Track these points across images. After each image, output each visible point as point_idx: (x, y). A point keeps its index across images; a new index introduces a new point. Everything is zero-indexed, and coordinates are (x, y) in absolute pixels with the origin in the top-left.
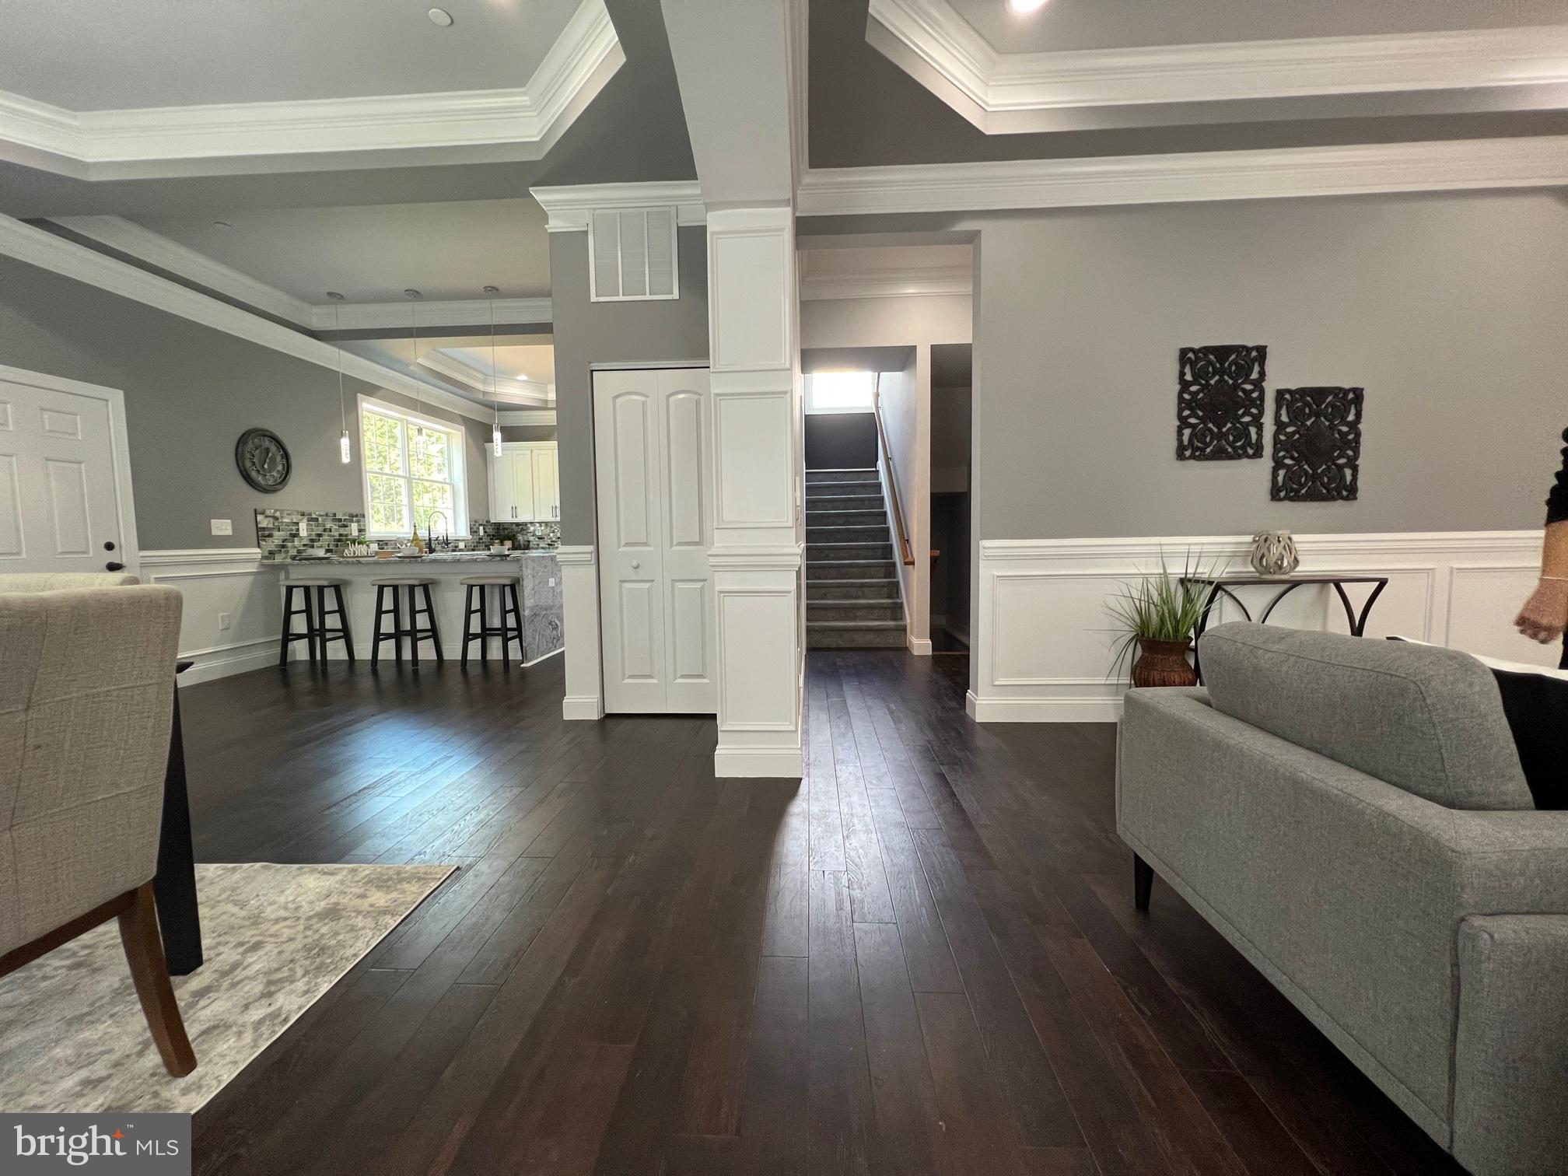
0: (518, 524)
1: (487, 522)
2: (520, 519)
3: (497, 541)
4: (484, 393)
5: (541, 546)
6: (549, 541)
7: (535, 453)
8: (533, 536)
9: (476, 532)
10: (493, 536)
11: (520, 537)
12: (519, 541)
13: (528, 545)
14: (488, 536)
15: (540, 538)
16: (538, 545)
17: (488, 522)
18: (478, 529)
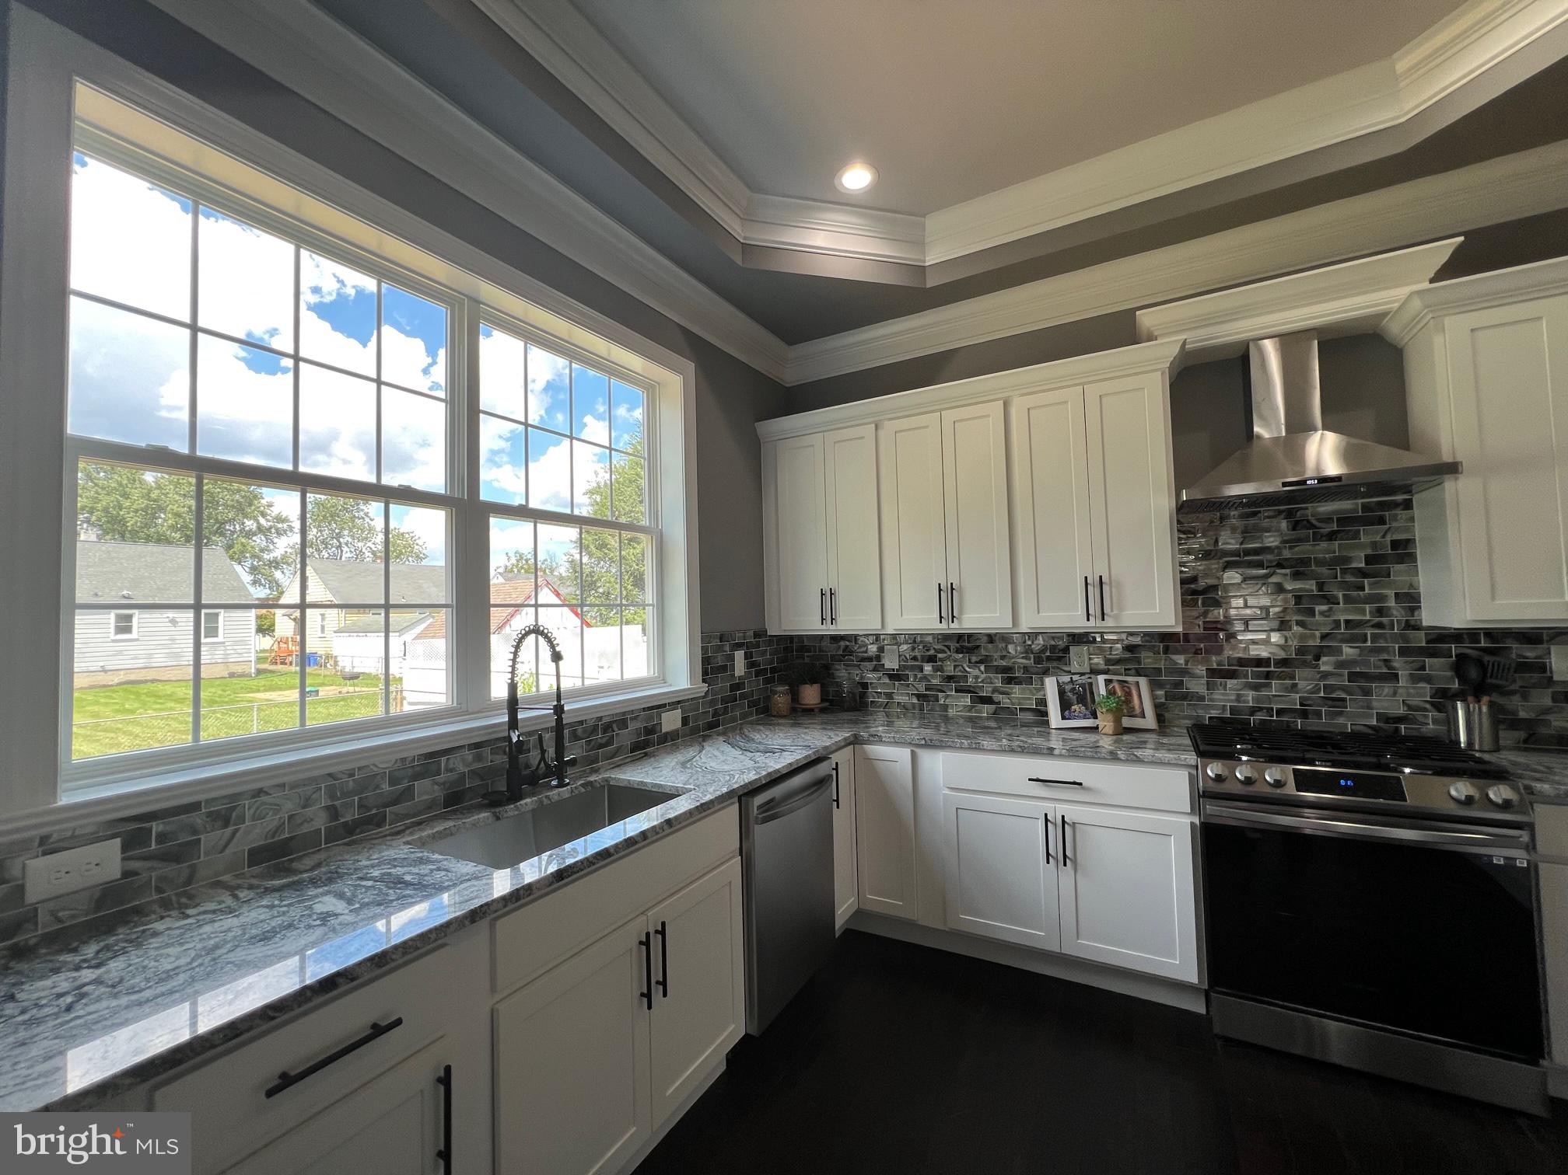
0: (836, 639)
1: (756, 635)
2: (845, 625)
3: (780, 689)
4: (747, 248)
5: (898, 698)
6: (921, 688)
7: (889, 427)
8: (875, 670)
9: (724, 668)
10: (773, 670)
11: (844, 675)
12: (839, 685)
13: (863, 695)
14: (757, 674)
15: (895, 676)
16: (890, 696)
17: (760, 634)
18: (732, 658)
